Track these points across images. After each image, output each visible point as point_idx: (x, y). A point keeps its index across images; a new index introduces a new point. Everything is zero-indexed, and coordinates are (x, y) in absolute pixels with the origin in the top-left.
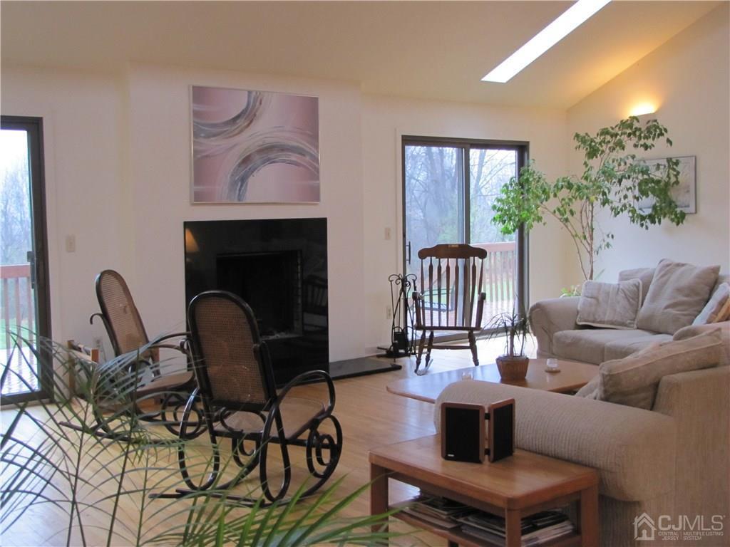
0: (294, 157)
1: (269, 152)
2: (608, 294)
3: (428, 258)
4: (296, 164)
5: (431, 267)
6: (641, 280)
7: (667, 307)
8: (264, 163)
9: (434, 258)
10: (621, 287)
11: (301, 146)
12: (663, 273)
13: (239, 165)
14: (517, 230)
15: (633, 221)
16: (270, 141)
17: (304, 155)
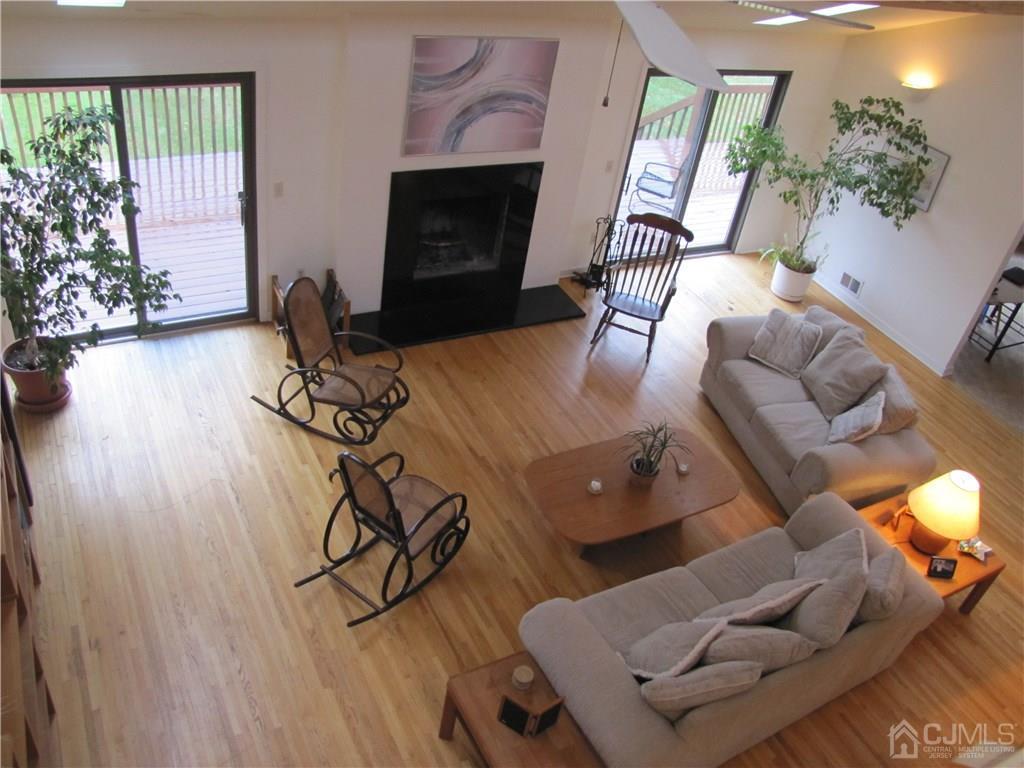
0: (519, 106)
1: (491, 102)
2: (787, 333)
3: (637, 224)
4: (522, 112)
5: (637, 233)
6: (824, 330)
7: (828, 384)
8: (485, 113)
9: (642, 225)
10: (803, 330)
11: (529, 93)
12: (840, 344)
13: (458, 117)
14: (747, 172)
15: (862, 204)
16: (494, 90)
17: (530, 103)
